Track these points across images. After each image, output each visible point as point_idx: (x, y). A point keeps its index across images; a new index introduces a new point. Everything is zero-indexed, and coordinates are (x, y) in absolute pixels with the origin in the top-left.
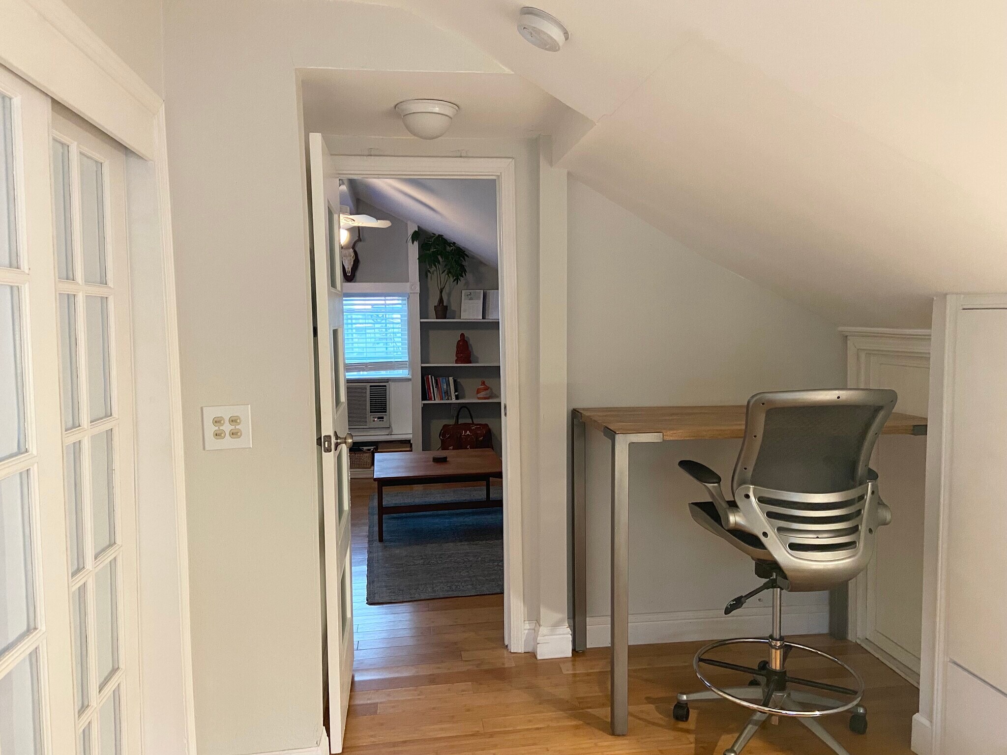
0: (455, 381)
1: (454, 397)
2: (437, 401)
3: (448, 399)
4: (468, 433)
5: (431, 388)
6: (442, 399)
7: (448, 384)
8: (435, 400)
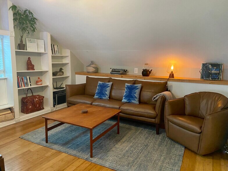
0: (29, 78)
1: (29, 85)
2: (23, 88)
3: (27, 86)
4: (37, 99)
5: (20, 82)
6: (25, 86)
7: (27, 80)
8: (22, 87)
